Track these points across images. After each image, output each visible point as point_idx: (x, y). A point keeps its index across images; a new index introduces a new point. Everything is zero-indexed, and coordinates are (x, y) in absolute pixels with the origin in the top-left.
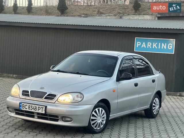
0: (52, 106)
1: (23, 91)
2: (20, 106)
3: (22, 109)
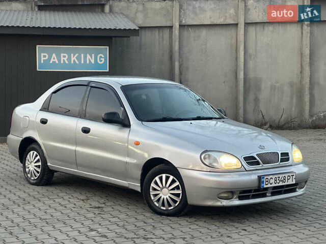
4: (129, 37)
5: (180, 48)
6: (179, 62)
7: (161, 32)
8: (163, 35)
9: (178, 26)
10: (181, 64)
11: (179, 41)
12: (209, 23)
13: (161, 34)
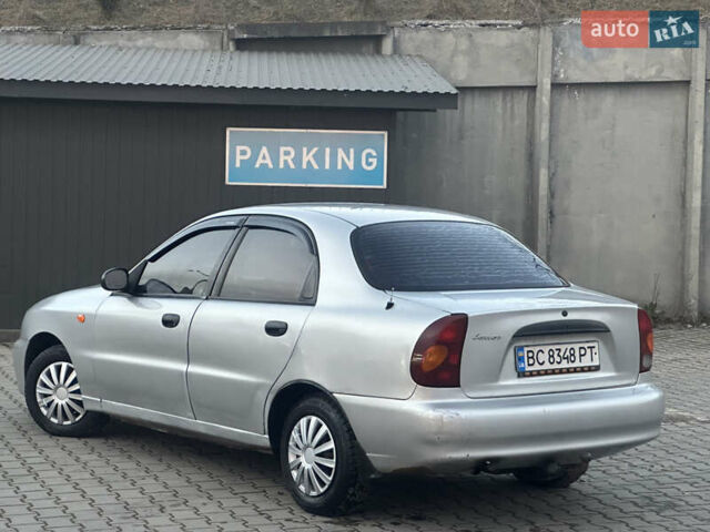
4: (435, 111)
5: (552, 136)
6: (549, 168)
7: (508, 98)
8: (512, 106)
9: (549, 87)
10: (554, 174)
11: (551, 121)
12: (622, 79)
13: (509, 105)
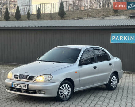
0: (32, 84)
1: (15, 75)
2: (12, 85)
3: (14, 87)
